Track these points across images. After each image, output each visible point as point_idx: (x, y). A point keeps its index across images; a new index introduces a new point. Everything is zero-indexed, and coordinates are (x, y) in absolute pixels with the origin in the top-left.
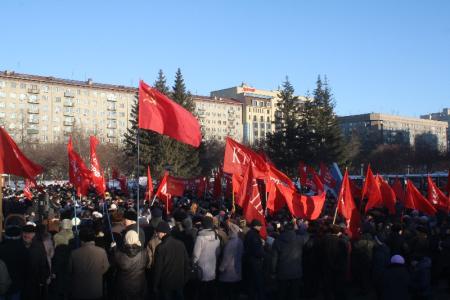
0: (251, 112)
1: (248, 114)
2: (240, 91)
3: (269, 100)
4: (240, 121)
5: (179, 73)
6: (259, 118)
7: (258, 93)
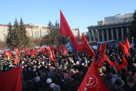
0: (34, 30)
1: (33, 30)
2: (30, 25)
3: (38, 27)
4: (31, 32)
5: (21, 19)
6: (36, 31)
7: (35, 25)
